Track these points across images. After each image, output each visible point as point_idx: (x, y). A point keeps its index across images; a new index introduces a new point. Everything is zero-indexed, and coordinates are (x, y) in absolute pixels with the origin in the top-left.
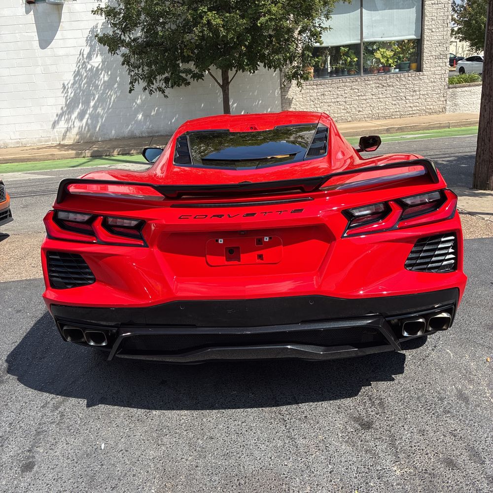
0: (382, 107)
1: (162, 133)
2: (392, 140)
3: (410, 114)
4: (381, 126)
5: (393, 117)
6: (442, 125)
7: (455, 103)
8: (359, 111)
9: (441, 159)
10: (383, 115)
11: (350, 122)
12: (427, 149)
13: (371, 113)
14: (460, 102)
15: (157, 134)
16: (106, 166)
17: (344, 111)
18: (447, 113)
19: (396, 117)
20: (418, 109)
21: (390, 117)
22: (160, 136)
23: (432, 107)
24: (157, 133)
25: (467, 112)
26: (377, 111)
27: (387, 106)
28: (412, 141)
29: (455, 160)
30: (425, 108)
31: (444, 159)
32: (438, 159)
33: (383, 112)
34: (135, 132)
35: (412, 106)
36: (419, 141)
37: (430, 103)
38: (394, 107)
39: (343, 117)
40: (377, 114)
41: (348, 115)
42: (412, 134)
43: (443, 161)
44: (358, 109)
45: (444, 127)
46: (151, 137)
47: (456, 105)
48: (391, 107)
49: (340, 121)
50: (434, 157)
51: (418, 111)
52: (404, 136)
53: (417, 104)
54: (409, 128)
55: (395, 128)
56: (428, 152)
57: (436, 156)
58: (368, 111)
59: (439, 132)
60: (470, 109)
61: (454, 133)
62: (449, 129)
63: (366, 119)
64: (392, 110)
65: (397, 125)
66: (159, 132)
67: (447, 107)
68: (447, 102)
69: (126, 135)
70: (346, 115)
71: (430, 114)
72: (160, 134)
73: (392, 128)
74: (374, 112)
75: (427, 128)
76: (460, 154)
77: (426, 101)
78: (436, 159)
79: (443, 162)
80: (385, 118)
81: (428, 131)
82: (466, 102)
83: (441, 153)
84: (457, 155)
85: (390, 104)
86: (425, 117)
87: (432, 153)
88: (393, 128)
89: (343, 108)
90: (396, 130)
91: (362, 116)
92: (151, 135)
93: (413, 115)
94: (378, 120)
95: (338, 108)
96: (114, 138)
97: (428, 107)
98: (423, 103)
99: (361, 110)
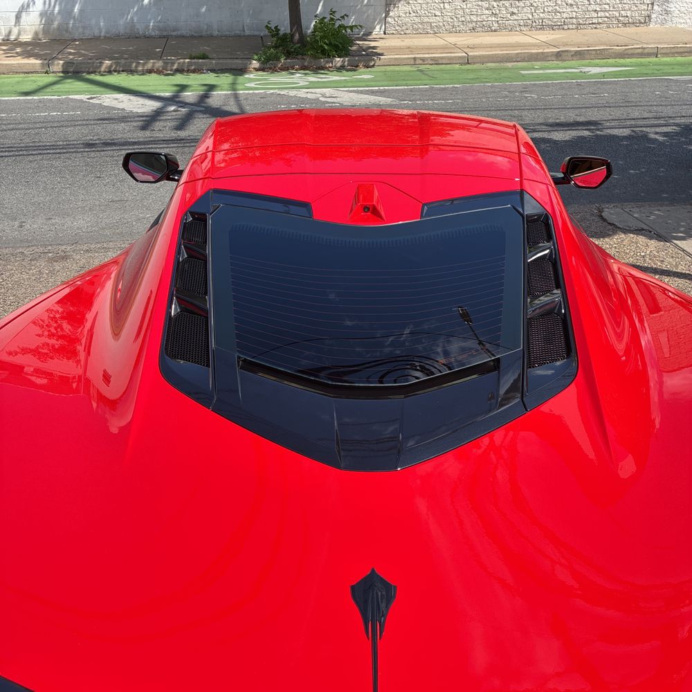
0: (550, 9)
1: (184, 32)
2: (567, 78)
3: (592, 24)
4: (548, 44)
5: (566, 27)
6: (646, 51)
7: (666, 10)
8: (513, 14)
9: (653, 130)
10: (550, 23)
11: (495, 31)
12: (628, 104)
13: (531, 17)
14: (674, 9)
15: (174, 33)
16: (84, 97)
17: (487, 12)
18: (651, 26)
19: (571, 27)
20: (607, 15)
21: (561, 27)
22: (180, 36)
23: (629, 14)
24: (174, 31)
25: (682, 26)
26: (541, 15)
27: (557, 8)
28: (600, 83)
29: (677, 134)
30: (618, 15)
31: (658, 130)
32: (648, 130)
33: (551, 17)
34: (138, 26)
35: (598, 9)
36: (611, 83)
37: (627, 7)
38: (569, 10)
39: (484, 23)
40: (541, 21)
41: (494, 19)
42: (597, 65)
43: (657, 133)
44: (511, 10)
45: (649, 55)
46: (164, 37)
47: (667, 12)
48: (565, 10)
49: (480, 29)
50: (640, 123)
51: (606, 19)
52: (587, 69)
53: (607, 7)
54: (594, 52)
55: (570, 51)
56: (629, 110)
57: (645, 122)
58: (526, 14)
59: (641, 65)
60: (688, 21)
61: (667, 69)
62: (657, 59)
63: (523, 28)
64: (565, 15)
65: (573, 45)
66: (178, 30)
67: (653, 16)
68: (655, 7)
69: (122, 32)
70: (490, 19)
71: (625, 25)
72: (179, 33)
73: (565, 51)
74: (536, 17)
75: (622, 55)
76: (683, 121)
77: (621, 3)
78: (644, 129)
79: (657, 137)
80: (552, 28)
81: (622, 61)
82: (683, 9)
83: (651, 115)
84: (678, 121)
85: (563, 3)
86: (616, 30)
87: (636, 114)
88: (567, 51)
89: (487, 5)
90: (572, 55)
91: (516, 22)
92: (165, 34)
93: (598, 26)
94: (541, 32)
95: (478, 6)
96: (103, 34)
97: (622, 12)
98: (616, 6)
99: (515, 11)
